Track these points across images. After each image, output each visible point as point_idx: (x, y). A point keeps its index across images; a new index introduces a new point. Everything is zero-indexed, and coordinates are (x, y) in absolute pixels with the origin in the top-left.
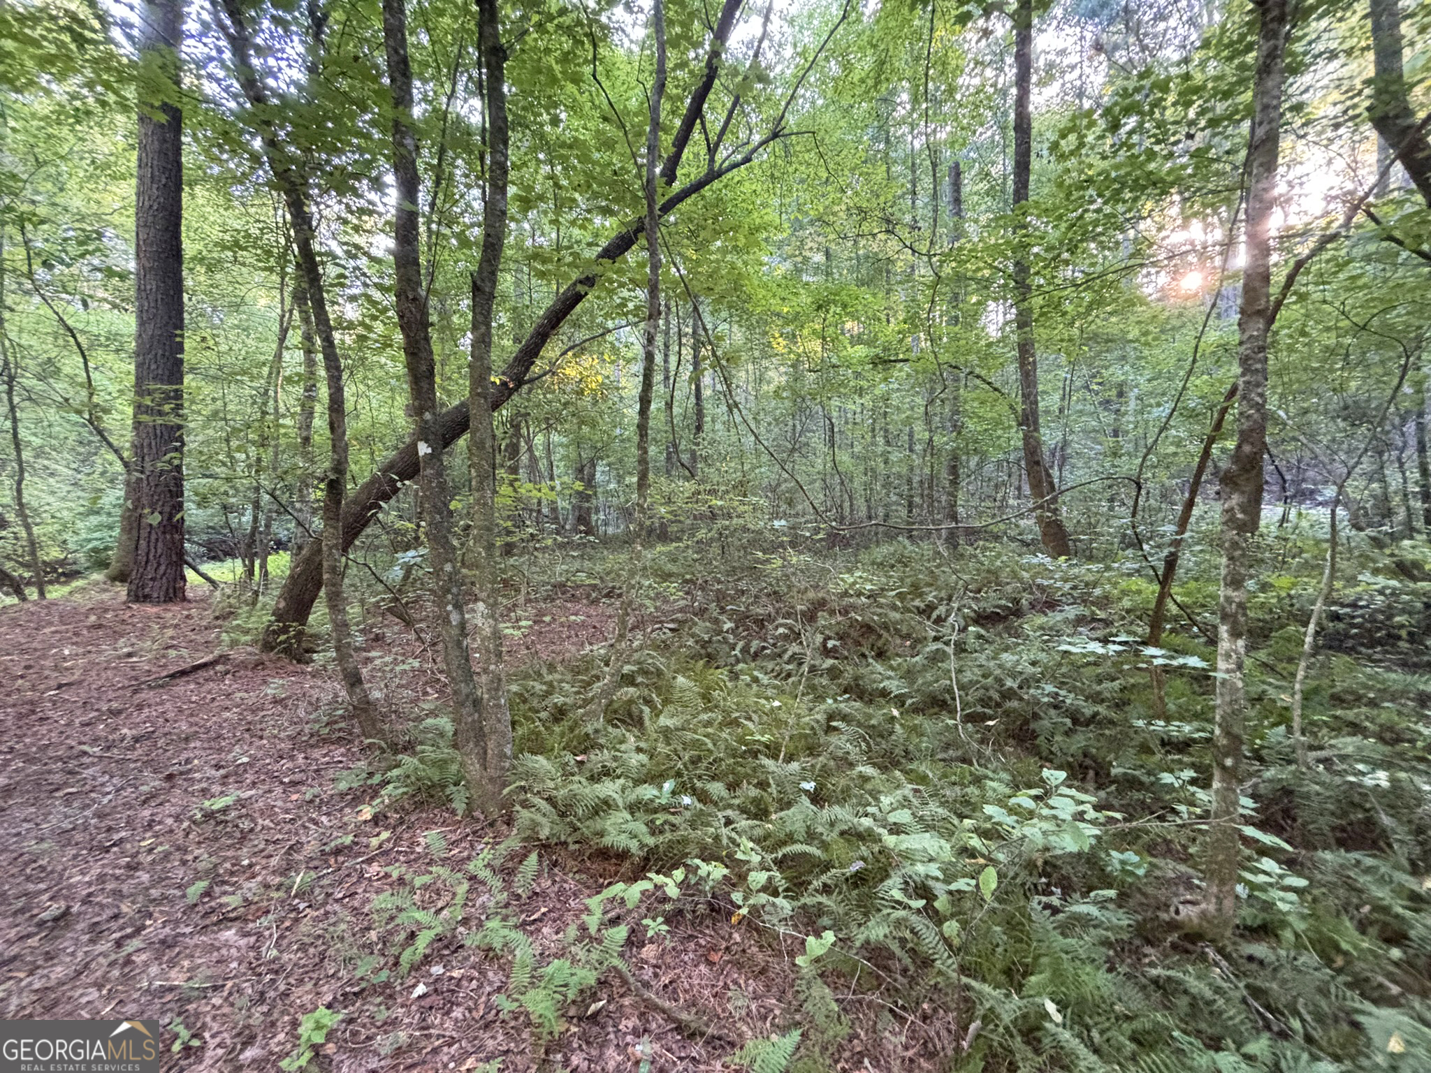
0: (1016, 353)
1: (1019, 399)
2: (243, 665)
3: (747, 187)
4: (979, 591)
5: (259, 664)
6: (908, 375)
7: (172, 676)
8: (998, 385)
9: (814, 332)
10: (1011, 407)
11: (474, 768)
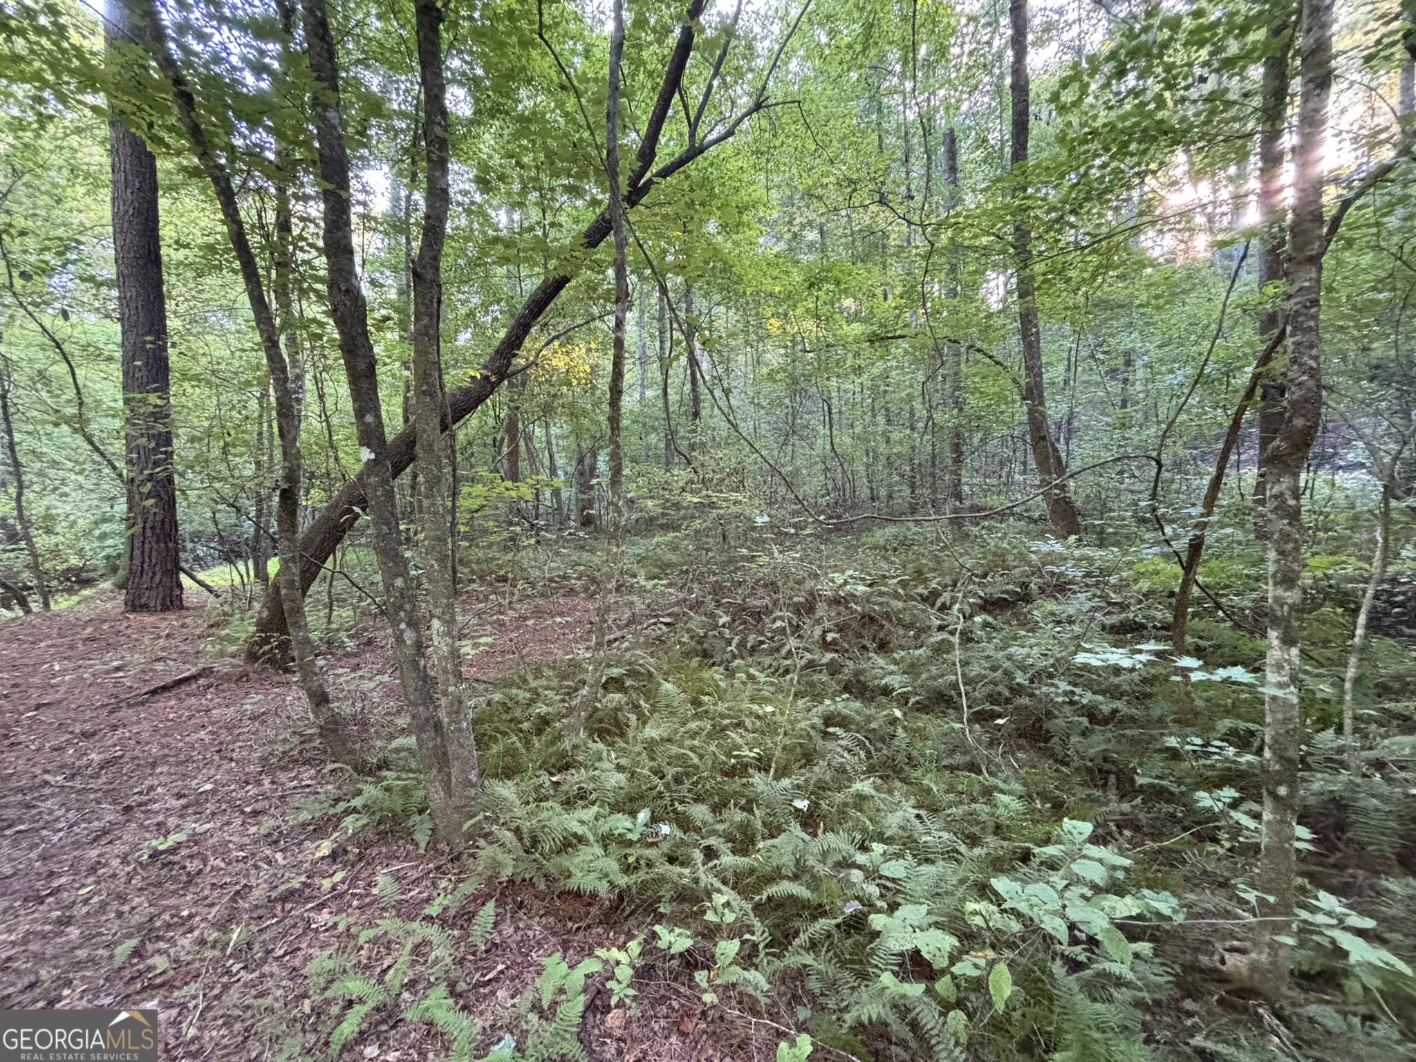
0: (1018, 324)
1: (1023, 372)
2: (227, 678)
3: (733, 165)
4: (985, 576)
5: (243, 677)
6: (906, 352)
7: (154, 692)
8: (1000, 359)
9: (808, 310)
10: (1014, 380)
11: (437, 796)
